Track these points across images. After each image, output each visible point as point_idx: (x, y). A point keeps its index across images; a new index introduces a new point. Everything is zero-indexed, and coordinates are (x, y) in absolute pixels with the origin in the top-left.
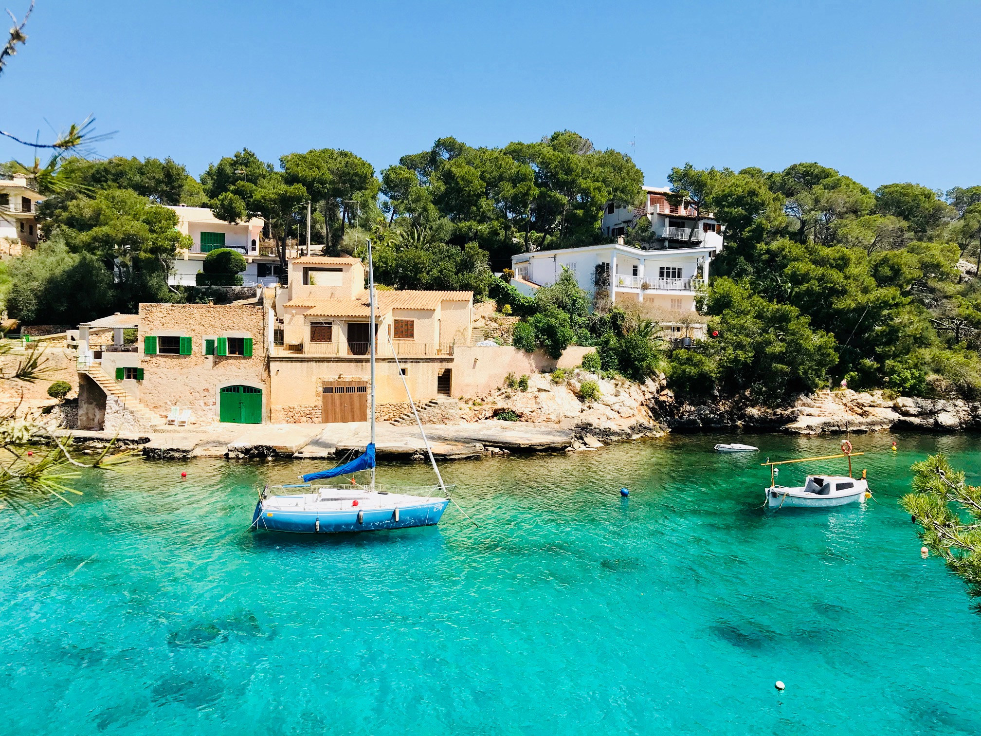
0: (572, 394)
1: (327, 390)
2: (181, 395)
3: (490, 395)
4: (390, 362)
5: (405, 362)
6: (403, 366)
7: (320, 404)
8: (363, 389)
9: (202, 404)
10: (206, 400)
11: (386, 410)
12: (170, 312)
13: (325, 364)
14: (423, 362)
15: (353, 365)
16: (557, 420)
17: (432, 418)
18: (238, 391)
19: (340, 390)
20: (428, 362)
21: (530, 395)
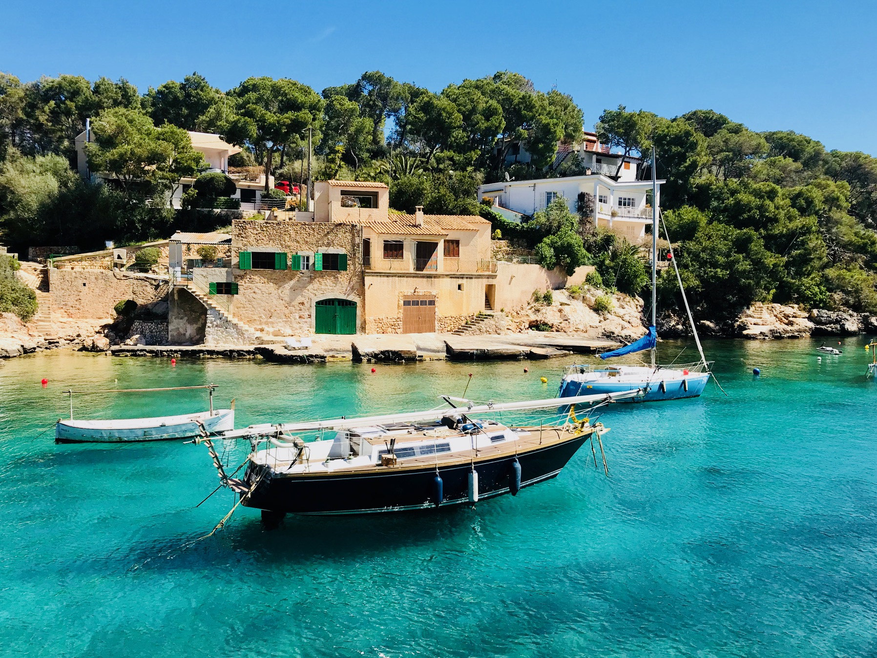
0: (587, 308)
1: (406, 303)
2: (276, 309)
3: (522, 309)
4: (451, 277)
5: (462, 278)
6: (460, 281)
7: (401, 316)
8: (432, 303)
9: (297, 317)
10: (302, 313)
11: (449, 321)
12: (265, 229)
13: (405, 279)
14: (476, 278)
15: (425, 280)
16: (585, 330)
17: (488, 329)
18: (333, 304)
19: (416, 303)
20: (479, 278)
21: (555, 309)
